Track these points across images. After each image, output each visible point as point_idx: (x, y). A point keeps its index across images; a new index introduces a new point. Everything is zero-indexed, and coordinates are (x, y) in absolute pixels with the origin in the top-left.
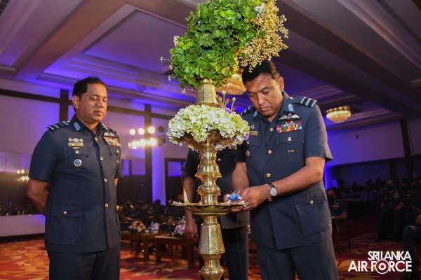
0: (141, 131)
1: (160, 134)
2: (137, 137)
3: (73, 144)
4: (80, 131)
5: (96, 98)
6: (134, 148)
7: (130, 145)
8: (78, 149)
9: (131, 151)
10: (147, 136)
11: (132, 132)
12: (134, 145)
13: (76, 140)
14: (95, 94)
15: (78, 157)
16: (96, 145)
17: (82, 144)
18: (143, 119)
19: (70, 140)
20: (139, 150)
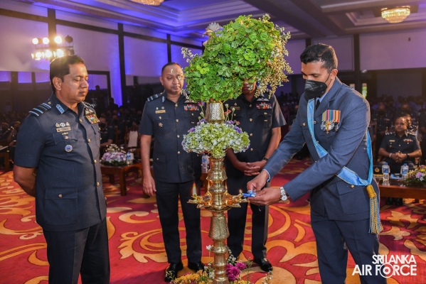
0: (46, 41)
1: (68, 45)
2: (41, 47)
3: (61, 130)
4: (64, 113)
5: (79, 78)
6: (38, 59)
7: (33, 56)
8: (67, 135)
9: (34, 62)
10: (53, 47)
11: (35, 41)
12: (38, 56)
13: (63, 125)
14: (78, 75)
15: (69, 142)
16: (81, 127)
17: (69, 129)
18: (45, 26)
19: (57, 125)
20: (43, 61)
